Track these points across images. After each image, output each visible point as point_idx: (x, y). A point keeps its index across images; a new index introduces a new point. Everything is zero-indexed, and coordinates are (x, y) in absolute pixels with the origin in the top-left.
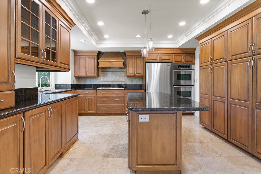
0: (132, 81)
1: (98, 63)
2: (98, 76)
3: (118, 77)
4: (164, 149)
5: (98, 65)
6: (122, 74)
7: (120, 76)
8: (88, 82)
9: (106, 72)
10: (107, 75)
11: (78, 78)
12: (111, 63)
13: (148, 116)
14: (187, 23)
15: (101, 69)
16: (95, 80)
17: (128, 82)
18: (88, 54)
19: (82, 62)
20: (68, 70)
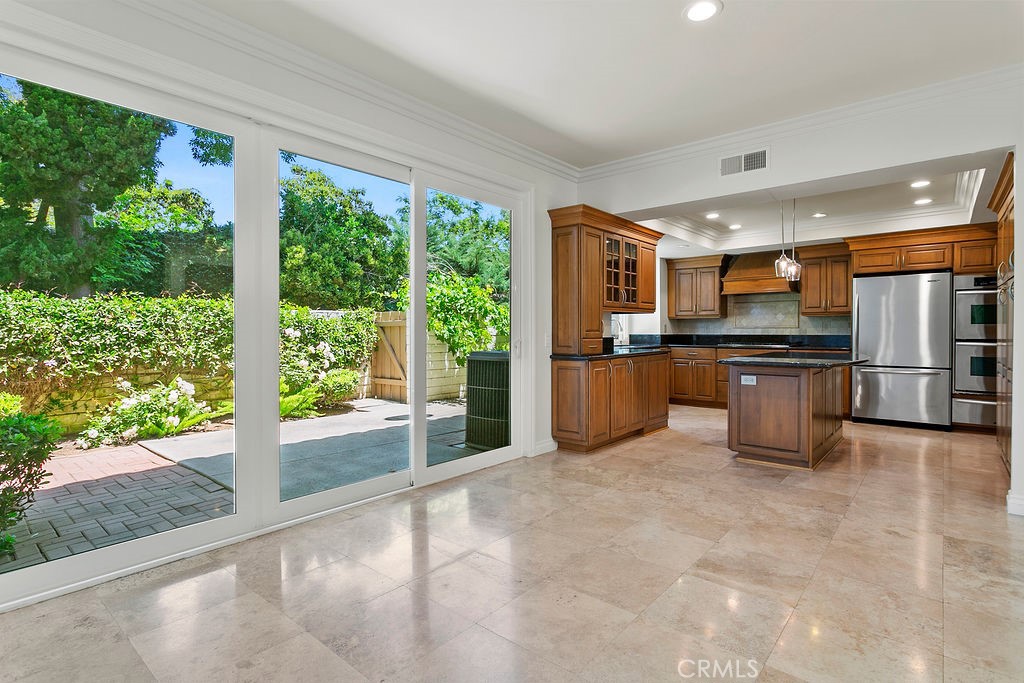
0: (825, 327)
1: (721, 283)
2: (724, 313)
3: (780, 317)
4: (779, 426)
5: (721, 289)
6: (793, 308)
7: (786, 314)
8: (702, 331)
9: (745, 305)
10: (748, 313)
11: (676, 321)
12: (757, 283)
13: (755, 377)
14: (932, 182)
15: (732, 298)
16: (718, 324)
17: (811, 329)
18: (698, 265)
19: (685, 282)
20: (652, 310)
